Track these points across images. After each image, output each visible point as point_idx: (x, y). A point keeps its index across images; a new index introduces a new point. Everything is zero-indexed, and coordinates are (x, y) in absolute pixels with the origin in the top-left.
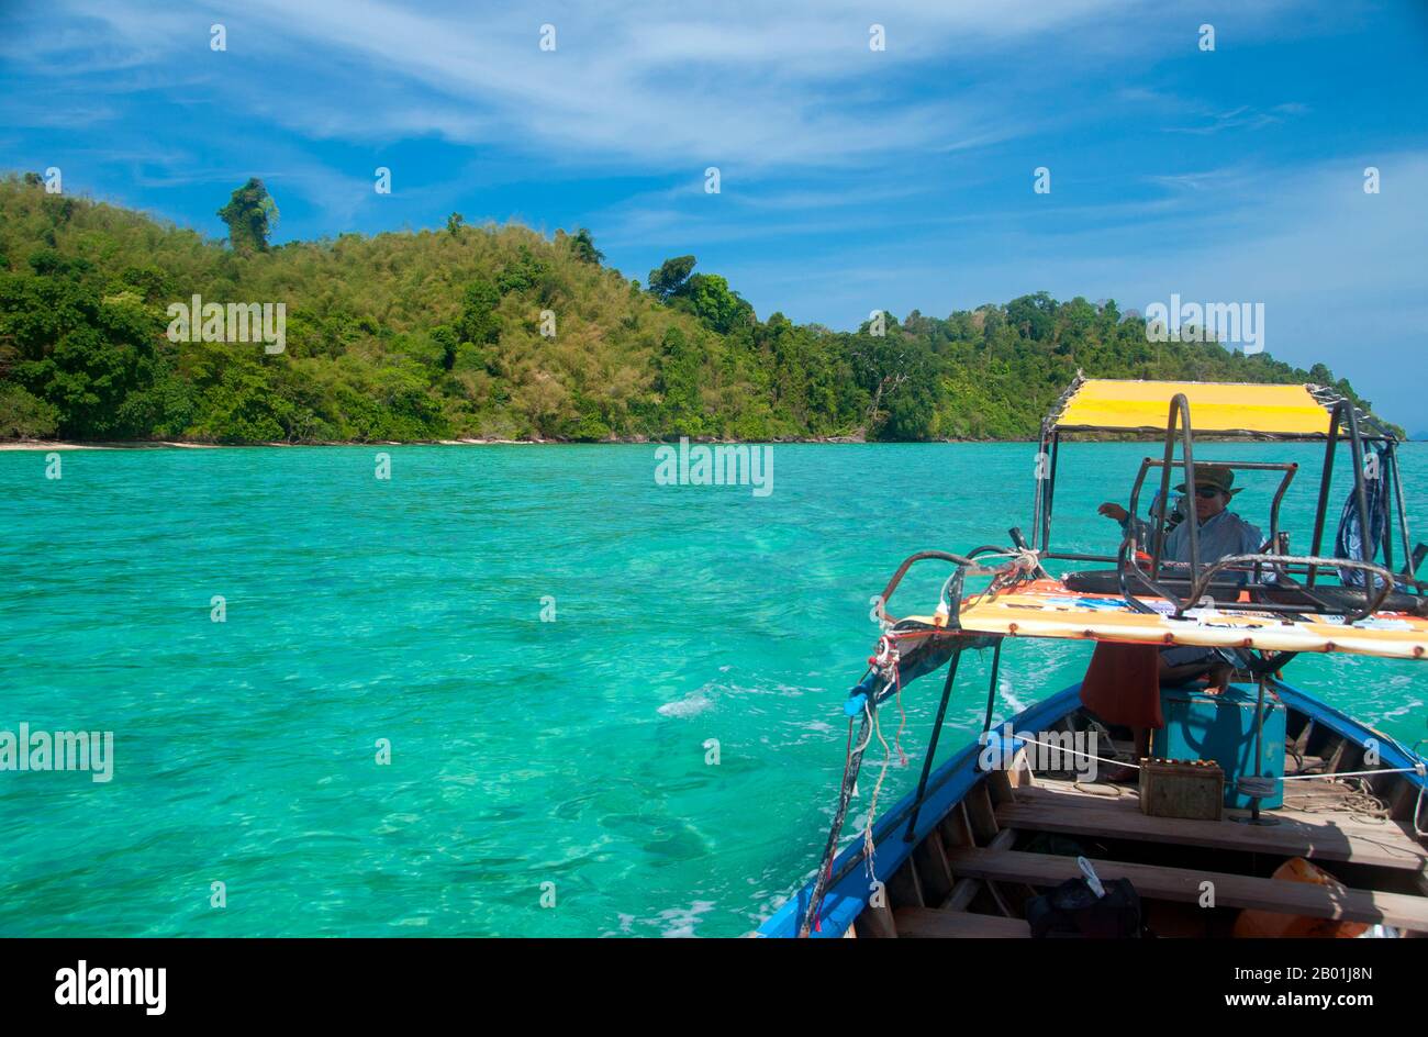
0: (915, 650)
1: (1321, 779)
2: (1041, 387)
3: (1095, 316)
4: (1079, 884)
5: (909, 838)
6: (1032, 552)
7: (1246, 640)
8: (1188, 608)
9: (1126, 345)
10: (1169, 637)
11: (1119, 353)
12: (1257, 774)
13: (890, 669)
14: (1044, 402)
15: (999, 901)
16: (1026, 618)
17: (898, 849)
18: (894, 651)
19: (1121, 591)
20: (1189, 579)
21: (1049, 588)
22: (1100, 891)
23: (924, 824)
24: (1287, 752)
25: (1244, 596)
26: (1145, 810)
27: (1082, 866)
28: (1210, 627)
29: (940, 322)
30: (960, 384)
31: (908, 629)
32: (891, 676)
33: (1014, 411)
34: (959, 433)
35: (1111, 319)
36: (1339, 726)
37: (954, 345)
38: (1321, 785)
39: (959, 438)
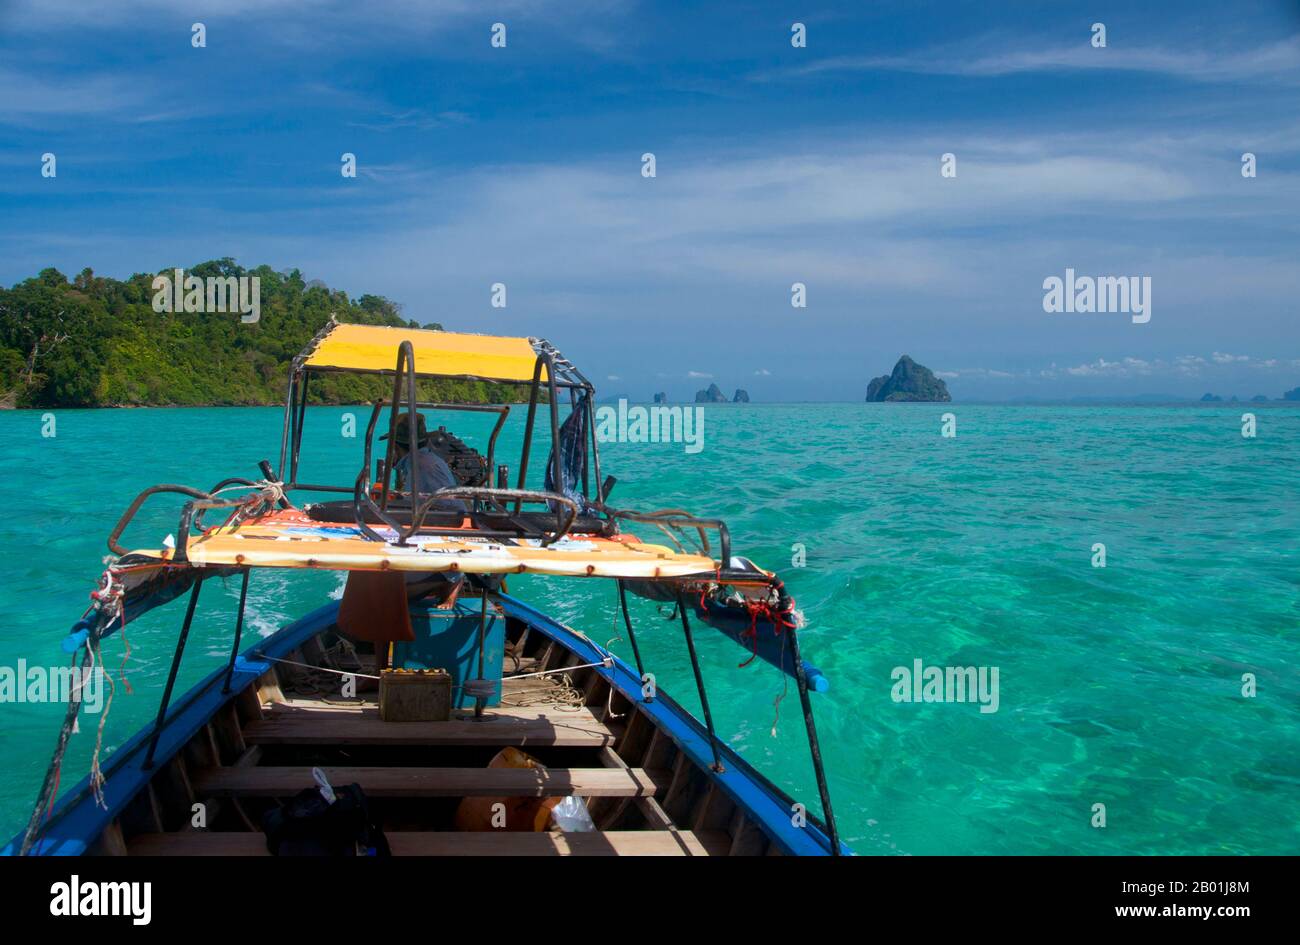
0: (145, 582)
1: (534, 677)
2: (226, 351)
3: (280, 284)
4: (314, 792)
5: (148, 765)
6: (276, 484)
7: (452, 565)
8: (409, 536)
9: (310, 313)
10: (385, 564)
11: (304, 321)
12: (480, 677)
13: (114, 604)
14: (230, 367)
15: (244, 815)
16: (255, 549)
17: (134, 778)
18: (119, 585)
19: (356, 519)
20: (409, 508)
21: (292, 518)
22: (330, 796)
23: (162, 752)
24: (506, 655)
25: (467, 522)
26: (384, 717)
27: (316, 776)
28: (429, 552)
29: (119, 283)
30: (137, 348)
31: (132, 563)
32: (116, 611)
33: (197, 376)
34: (135, 397)
35: (296, 288)
36: (549, 631)
37: (131, 307)
38: (534, 682)
39: (137, 405)
